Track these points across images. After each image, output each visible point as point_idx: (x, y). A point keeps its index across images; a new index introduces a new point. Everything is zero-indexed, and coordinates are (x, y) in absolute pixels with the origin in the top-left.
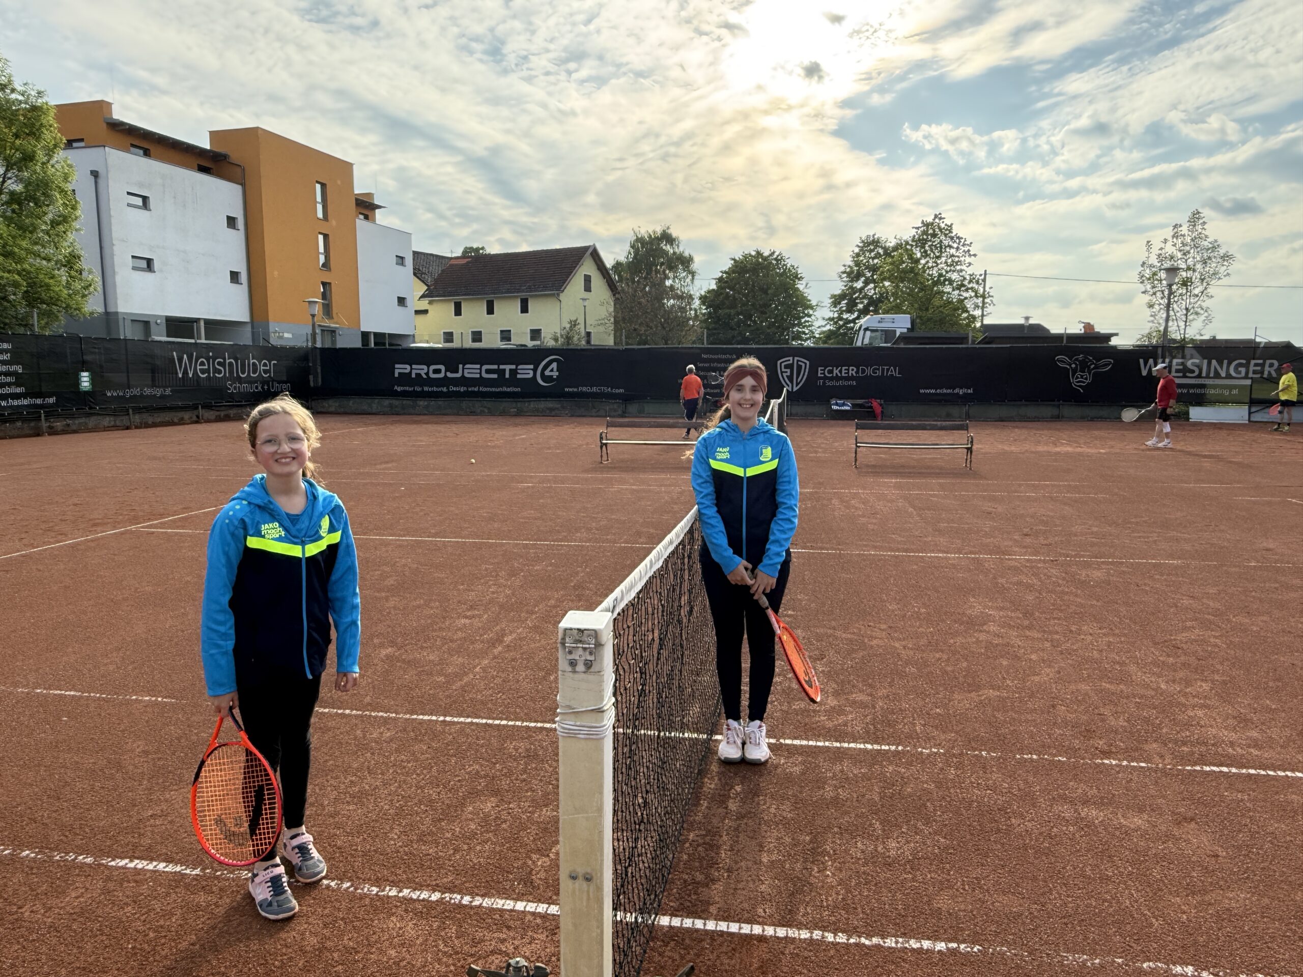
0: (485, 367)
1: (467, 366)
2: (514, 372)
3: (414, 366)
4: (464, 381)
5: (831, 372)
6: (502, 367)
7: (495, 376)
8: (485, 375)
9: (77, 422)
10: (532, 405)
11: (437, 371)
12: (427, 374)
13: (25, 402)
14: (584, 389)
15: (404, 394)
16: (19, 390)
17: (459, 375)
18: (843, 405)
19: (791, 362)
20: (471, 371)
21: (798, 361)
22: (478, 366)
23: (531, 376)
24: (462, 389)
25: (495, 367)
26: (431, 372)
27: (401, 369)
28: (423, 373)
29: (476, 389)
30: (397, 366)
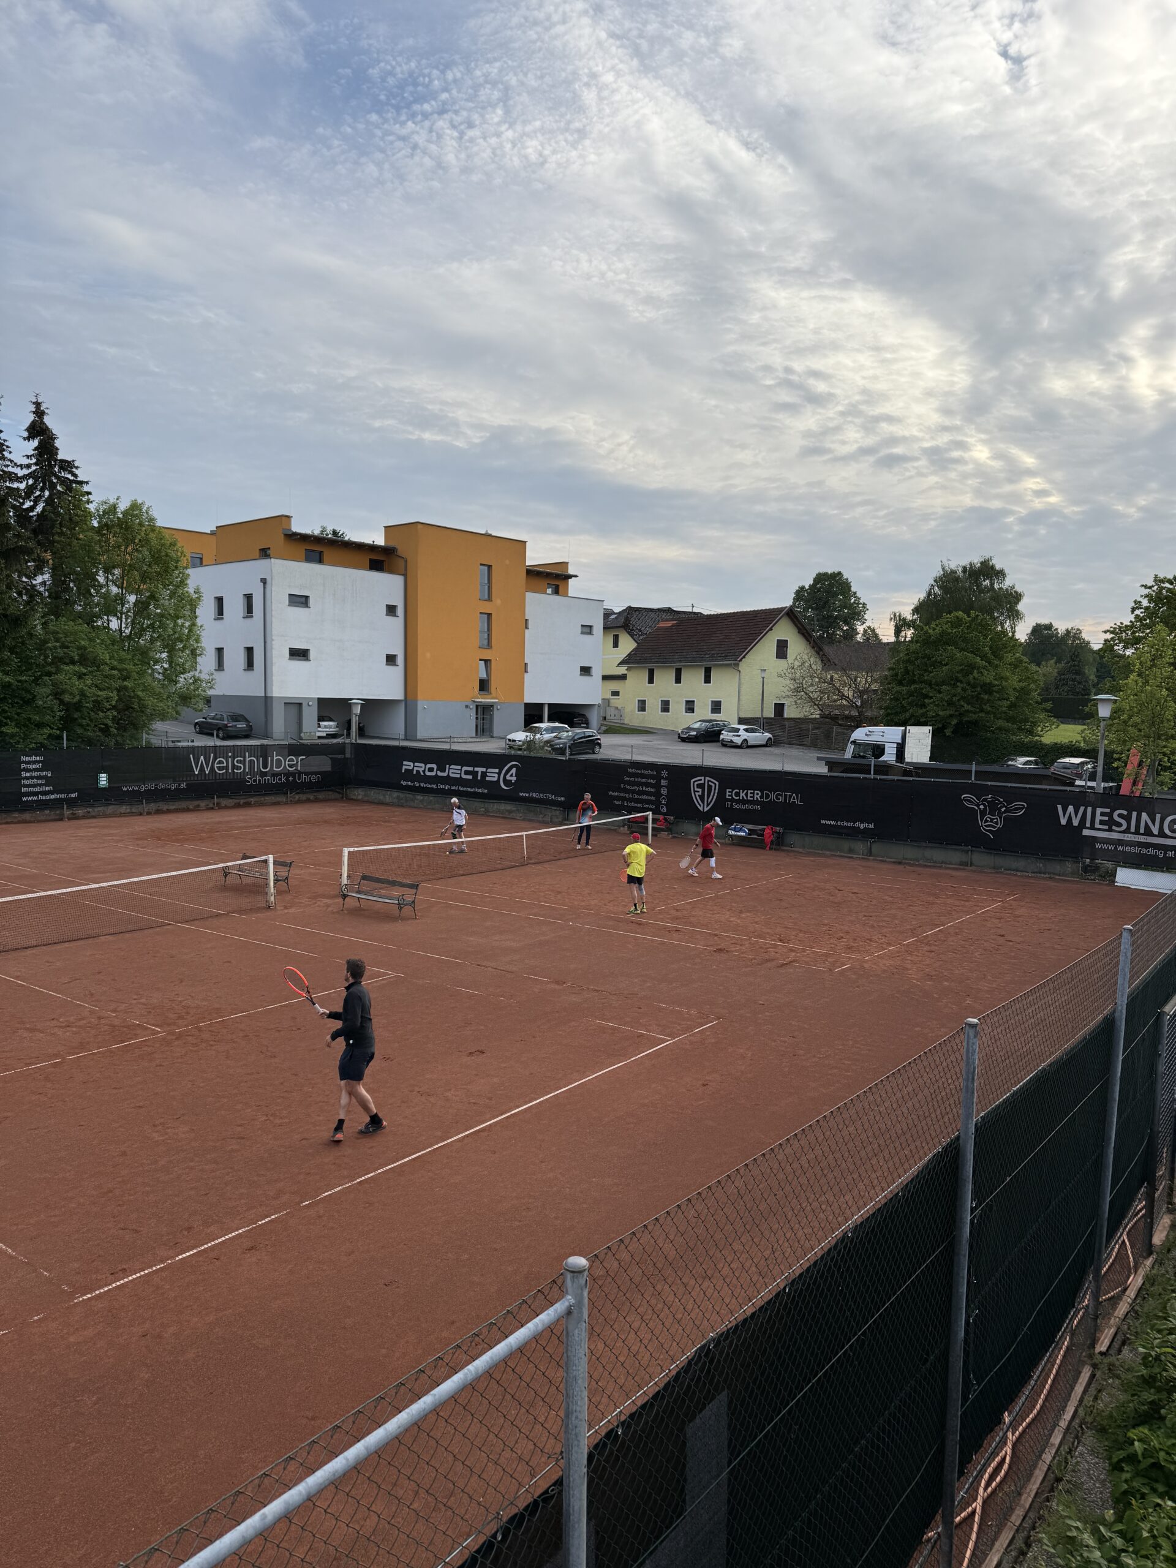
0: (465, 768)
1: (452, 767)
2: (484, 775)
3: (416, 764)
4: (448, 780)
5: (737, 794)
6: (476, 769)
7: (470, 777)
8: (464, 776)
9: (96, 810)
10: (496, 806)
11: (431, 770)
12: (424, 771)
13: (52, 797)
14: (534, 795)
15: (407, 788)
16: (47, 789)
17: (445, 774)
18: (741, 830)
19: (702, 782)
20: (454, 771)
21: (709, 781)
22: (459, 767)
23: (495, 779)
24: (447, 787)
25: (471, 769)
26: (427, 769)
27: (407, 765)
28: (421, 770)
29: (456, 788)
30: (405, 763)
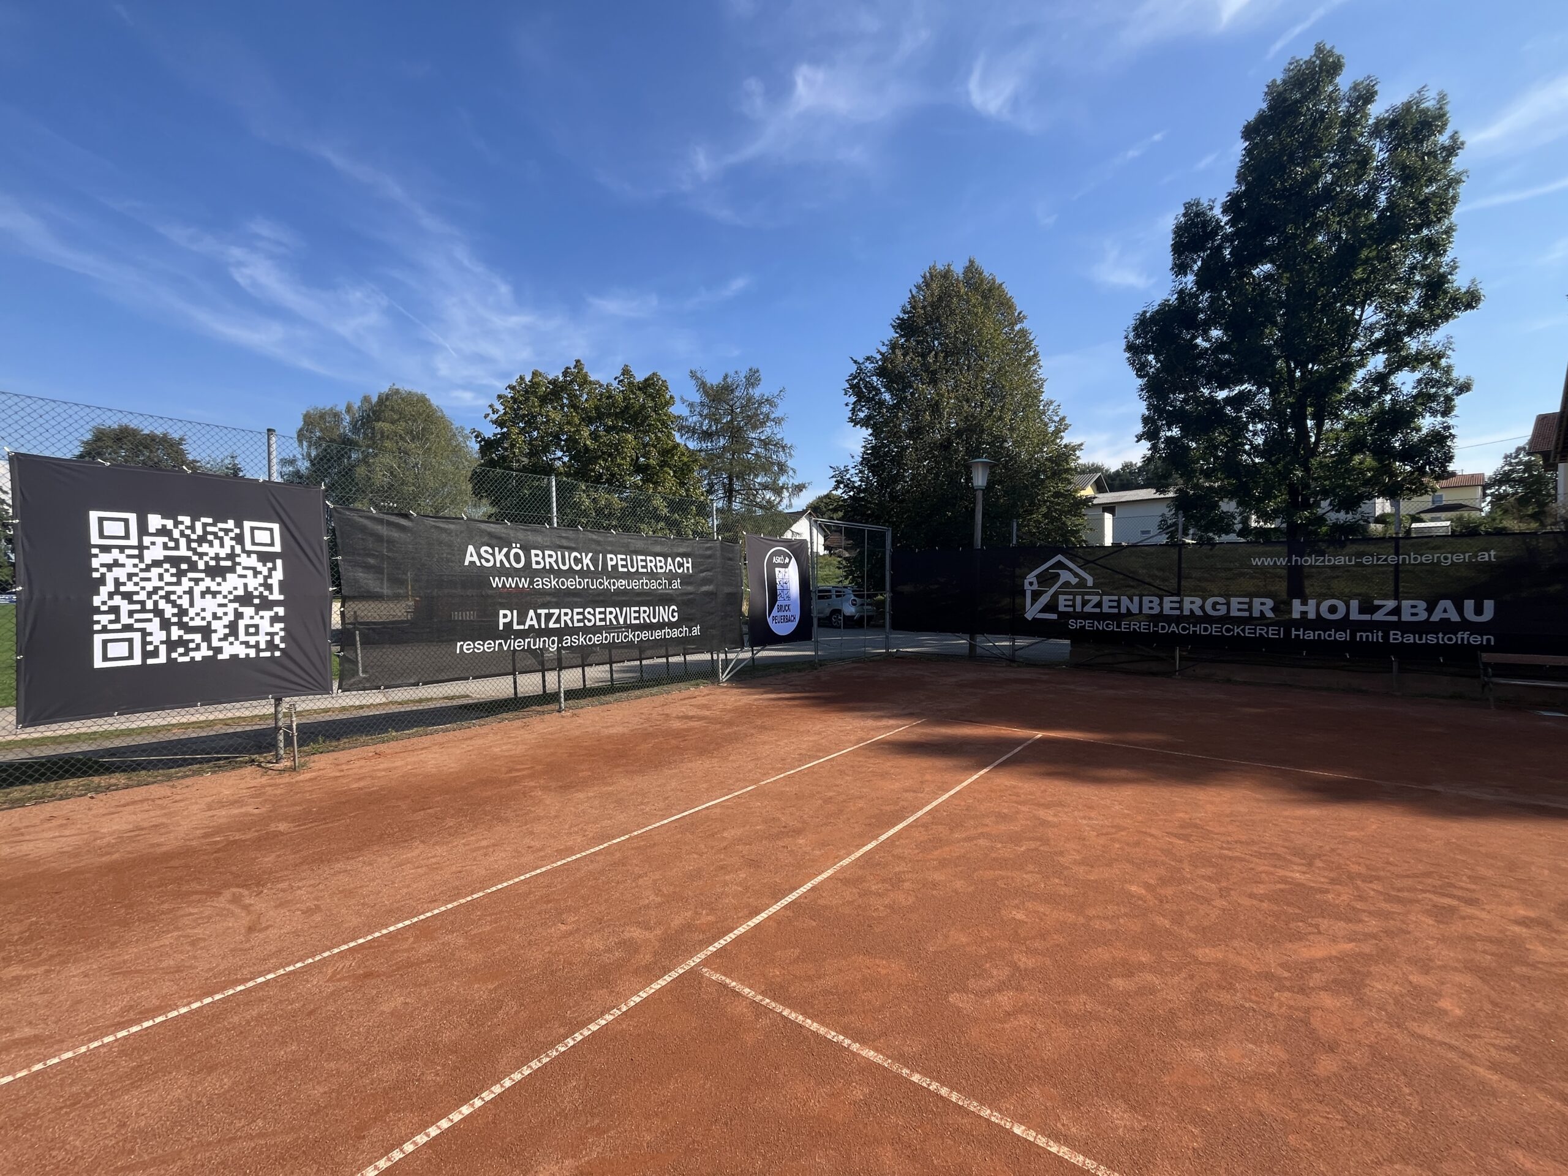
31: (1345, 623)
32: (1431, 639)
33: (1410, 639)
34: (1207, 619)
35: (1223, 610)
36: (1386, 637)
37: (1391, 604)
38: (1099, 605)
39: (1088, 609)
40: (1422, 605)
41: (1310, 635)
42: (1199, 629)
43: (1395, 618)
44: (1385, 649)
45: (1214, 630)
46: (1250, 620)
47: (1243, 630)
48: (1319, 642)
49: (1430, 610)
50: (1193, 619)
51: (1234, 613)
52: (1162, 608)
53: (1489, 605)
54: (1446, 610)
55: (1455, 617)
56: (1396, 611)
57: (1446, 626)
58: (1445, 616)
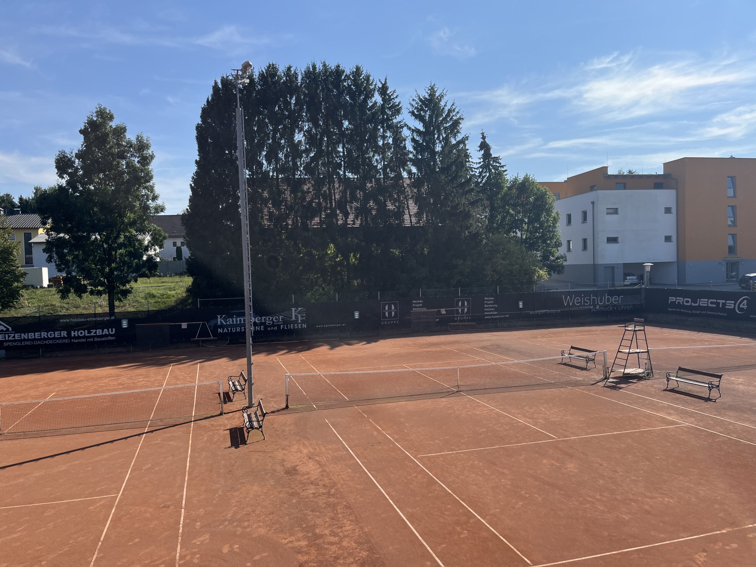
0: (710, 300)
1: (702, 300)
2: (724, 304)
3: (677, 298)
4: (700, 308)
6: (718, 301)
7: (715, 306)
8: (710, 305)
11: (687, 302)
12: (683, 302)
15: (672, 312)
16: (496, 313)
17: (697, 305)
20: (703, 302)
22: (707, 300)
23: (732, 307)
24: (698, 312)
25: (715, 301)
26: (684, 301)
27: (672, 299)
28: (681, 302)
29: (705, 312)
30: (670, 298)
31: (84, 337)
32: (103, 339)
33: (99, 339)
34: (49, 339)
35: (53, 336)
36: (94, 339)
37: (94, 331)
38: (14, 337)
39: (10, 338)
40: (101, 330)
41: (77, 341)
42: (47, 342)
43: (95, 334)
44: (94, 342)
45: (51, 342)
46: (61, 338)
47: (59, 341)
48: (79, 343)
49: (102, 332)
50: (45, 339)
51: (56, 336)
52: (35, 337)
53: (114, 329)
54: (106, 331)
55: (108, 333)
56: (96, 333)
57: (106, 336)
58: (106, 333)
